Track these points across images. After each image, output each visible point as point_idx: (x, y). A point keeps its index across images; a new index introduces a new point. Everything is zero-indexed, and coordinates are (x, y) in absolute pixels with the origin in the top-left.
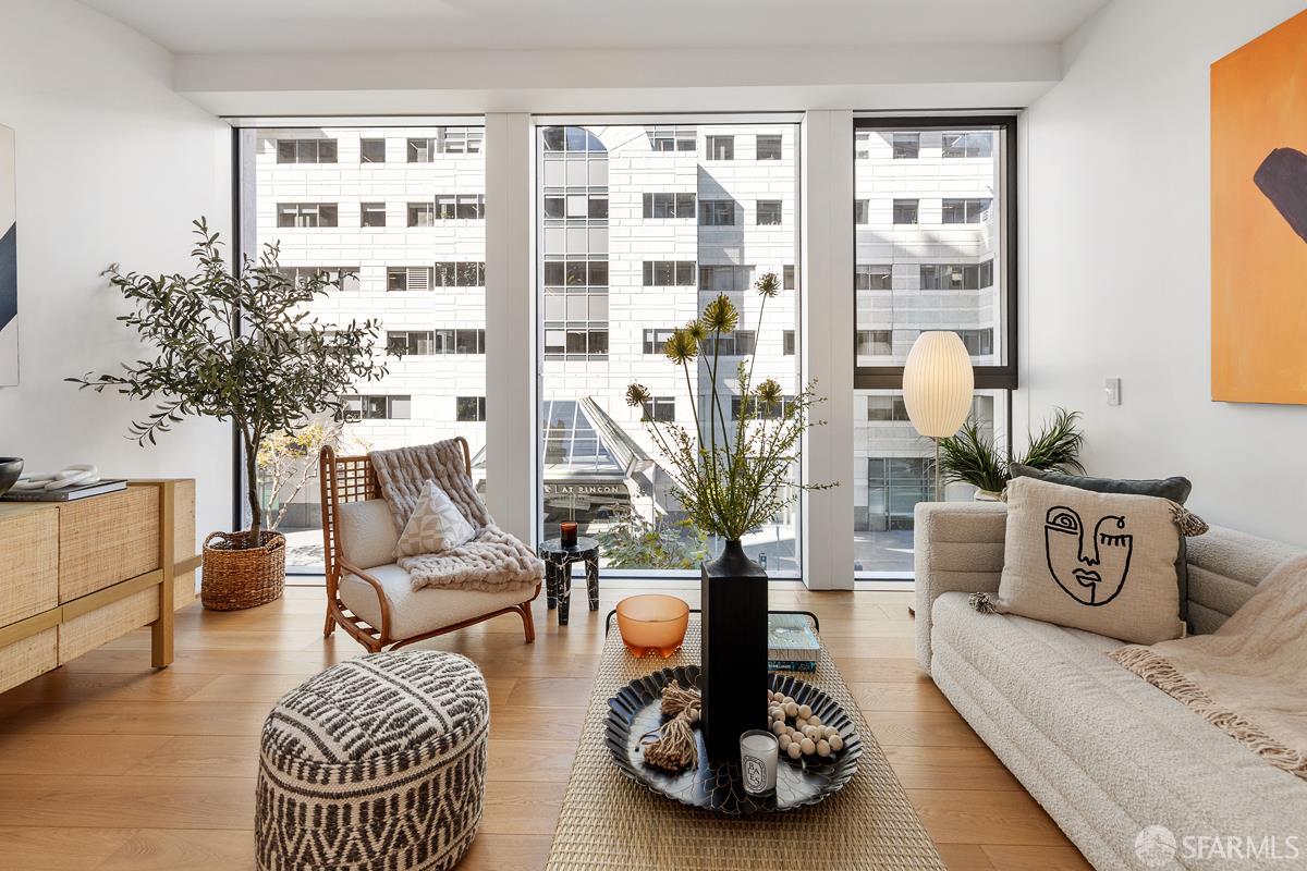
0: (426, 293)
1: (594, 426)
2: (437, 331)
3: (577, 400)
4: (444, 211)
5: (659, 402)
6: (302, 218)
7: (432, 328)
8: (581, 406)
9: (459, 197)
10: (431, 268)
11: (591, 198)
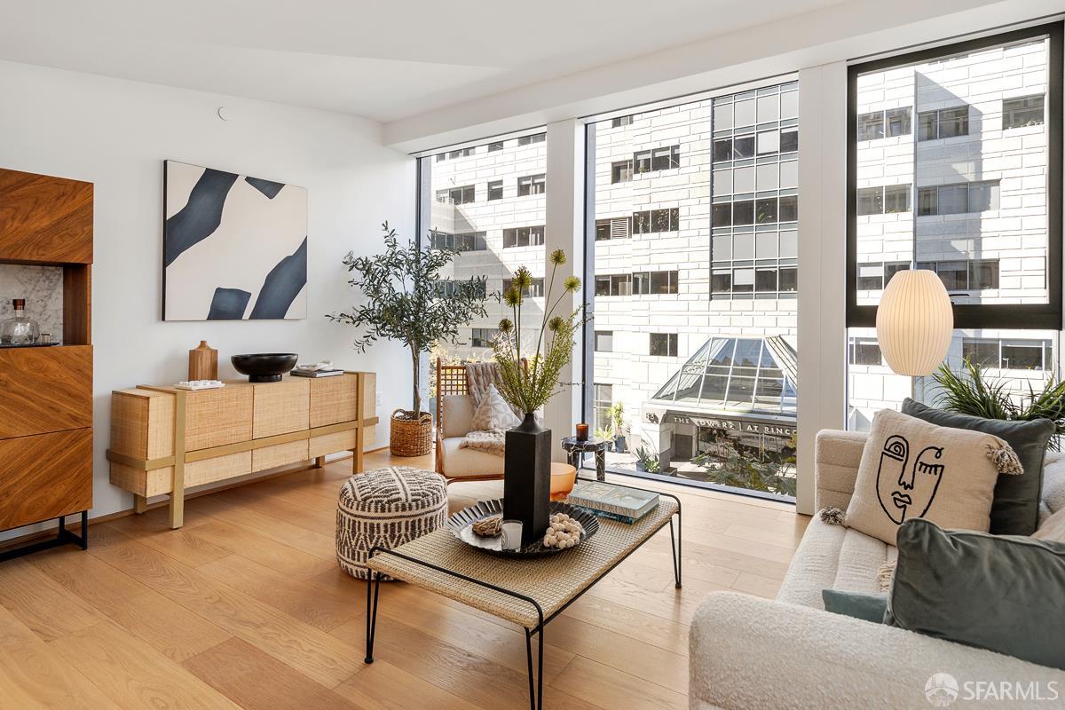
0: (627, 240)
1: (781, 366)
2: (634, 274)
3: (763, 338)
4: (642, 165)
5: (861, 343)
6: (534, 187)
7: (628, 271)
8: (766, 342)
9: (655, 151)
10: (630, 218)
11: (783, 131)
